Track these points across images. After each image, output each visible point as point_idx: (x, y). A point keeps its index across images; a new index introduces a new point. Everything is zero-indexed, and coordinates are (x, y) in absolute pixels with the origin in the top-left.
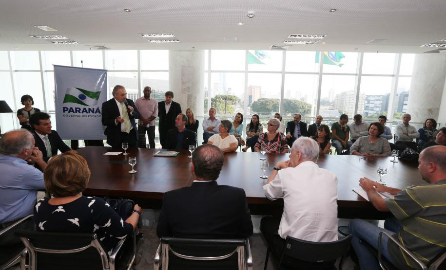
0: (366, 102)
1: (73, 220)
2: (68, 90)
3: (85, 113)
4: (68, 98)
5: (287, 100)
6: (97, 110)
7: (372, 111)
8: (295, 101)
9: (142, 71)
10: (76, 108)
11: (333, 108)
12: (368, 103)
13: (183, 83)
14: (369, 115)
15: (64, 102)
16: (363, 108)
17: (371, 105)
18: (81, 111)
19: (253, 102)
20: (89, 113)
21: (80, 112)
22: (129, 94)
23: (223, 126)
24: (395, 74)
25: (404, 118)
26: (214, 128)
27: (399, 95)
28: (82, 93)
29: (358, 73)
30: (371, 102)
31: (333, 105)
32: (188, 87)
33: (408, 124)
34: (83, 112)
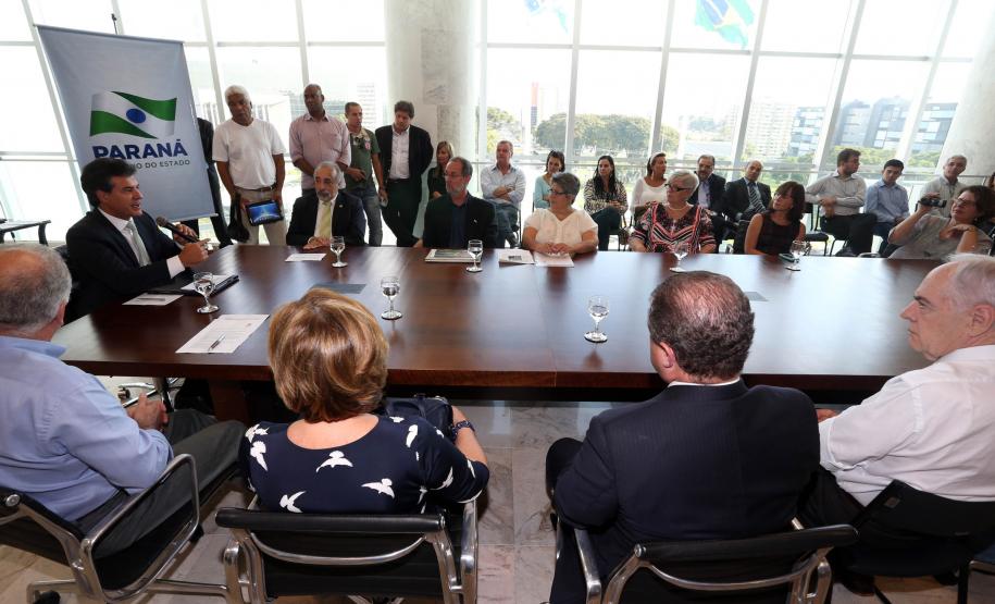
0: (798, 122)
1: (378, 484)
2: (96, 98)
3: (151, 158)
4: (100, 122)
5: (620, 117)
6: (176, 148)
7: (808, 145)
8: (638, 121)
9: (310, 44)
10: (127, 147)
11: (722, 138)
12: (802, 125)
13: (428, 76)
14: (801, 154)
15: (92, 133)
16: (789, 138)
17: (806, 131)
18: (141, 153)
19: (539, 122)
20: (161, 156)
21: (138, 157)
22: (260, 107)
23: (561, 191)
24: (931, 54)
25: (952, 164)
26: (509, 190)
27: (872, 106)
28: (133, 106)
29: (844, 51)
30: (807, 123)
31: (722, 131)
32: (440, 87)
33: (956, 180)
34: (145, 156)
